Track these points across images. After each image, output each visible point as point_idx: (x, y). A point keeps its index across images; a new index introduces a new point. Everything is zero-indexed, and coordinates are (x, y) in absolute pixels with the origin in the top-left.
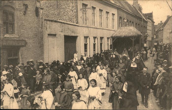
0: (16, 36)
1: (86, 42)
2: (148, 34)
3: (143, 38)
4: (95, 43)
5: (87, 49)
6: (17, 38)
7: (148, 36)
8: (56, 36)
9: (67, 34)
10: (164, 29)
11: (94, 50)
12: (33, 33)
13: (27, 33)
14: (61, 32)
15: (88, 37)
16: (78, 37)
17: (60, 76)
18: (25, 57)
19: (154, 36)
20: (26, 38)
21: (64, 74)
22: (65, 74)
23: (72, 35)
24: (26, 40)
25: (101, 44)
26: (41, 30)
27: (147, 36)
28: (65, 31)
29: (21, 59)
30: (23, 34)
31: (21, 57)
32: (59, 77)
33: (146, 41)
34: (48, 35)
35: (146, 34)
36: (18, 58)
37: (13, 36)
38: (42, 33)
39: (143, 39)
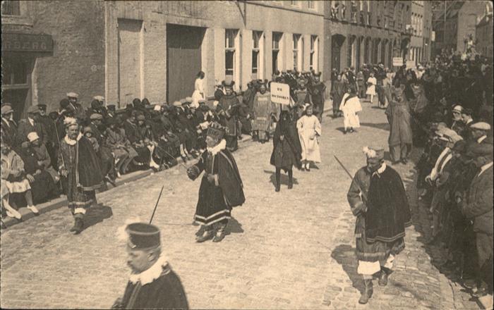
0: (21, 22)
1: (229, 47)
2: (414, 26)
3: (398, 38)
4: (256, 50)
5: (232, 68)
6: (25, 29)
7: (414, 34)
8: (141, 27)
9: (175, 21)
10: (460, 13)
11: (254, 71)
12: (74, 15)
13: (56, 13)
14: (158, 13)
15: (236, 31)
16: (207, 30)
17: (151, 146)
18: (49, 85)
19: (430, 35)
20: (53, 27)
21: (163, 138)
22: (166, 140)
23: (189, 24)
24: (54, 33)
25: (275, 54)
26: (98, 7)
27: (411, 35)
28: (170, 12)
29: (36, 91)
30: (43, 16)
31: (36, 85)
32: (149, 147)
33: (407, 49)
34: (120, 20)
35: (408, 27)
36: (27, 90)
37: (14, 22)
38: (99, 14)
39: (397, 42)
